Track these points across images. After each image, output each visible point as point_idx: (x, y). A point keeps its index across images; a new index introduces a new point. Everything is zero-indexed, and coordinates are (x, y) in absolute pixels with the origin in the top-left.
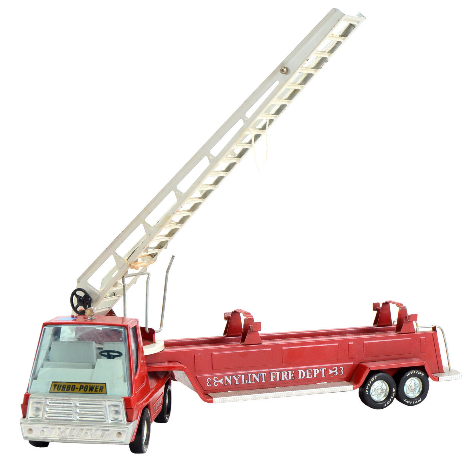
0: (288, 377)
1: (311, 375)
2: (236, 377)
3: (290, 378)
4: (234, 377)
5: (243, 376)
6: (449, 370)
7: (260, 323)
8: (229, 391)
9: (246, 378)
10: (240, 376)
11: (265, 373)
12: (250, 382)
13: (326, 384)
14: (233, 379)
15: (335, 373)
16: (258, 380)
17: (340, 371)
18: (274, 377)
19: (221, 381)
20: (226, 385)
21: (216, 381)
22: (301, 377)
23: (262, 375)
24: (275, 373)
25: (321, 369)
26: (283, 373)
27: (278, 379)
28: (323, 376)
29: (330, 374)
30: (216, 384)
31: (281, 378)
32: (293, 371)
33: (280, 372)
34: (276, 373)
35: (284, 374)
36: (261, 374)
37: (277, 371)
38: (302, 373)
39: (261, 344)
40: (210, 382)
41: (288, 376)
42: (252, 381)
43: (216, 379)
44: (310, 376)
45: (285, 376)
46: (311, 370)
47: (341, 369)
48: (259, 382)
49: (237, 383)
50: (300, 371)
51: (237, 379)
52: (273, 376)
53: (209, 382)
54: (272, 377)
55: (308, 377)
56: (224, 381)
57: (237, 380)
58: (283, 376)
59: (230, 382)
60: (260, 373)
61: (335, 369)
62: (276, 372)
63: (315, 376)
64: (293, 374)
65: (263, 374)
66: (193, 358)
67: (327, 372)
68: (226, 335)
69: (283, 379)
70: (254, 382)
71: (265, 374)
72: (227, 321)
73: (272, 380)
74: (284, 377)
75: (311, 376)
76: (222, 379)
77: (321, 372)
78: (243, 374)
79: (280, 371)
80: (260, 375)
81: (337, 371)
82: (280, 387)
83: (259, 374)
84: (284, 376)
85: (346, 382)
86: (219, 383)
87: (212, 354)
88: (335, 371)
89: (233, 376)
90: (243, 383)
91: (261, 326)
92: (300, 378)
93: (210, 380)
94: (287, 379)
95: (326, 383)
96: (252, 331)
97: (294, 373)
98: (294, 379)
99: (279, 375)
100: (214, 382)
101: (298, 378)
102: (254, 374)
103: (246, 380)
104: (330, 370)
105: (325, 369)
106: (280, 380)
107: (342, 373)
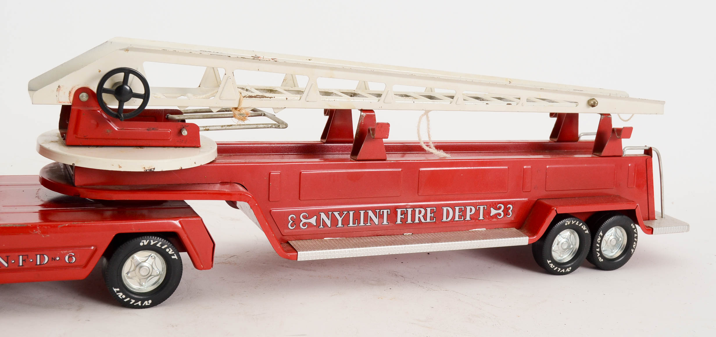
0: (425, 219)
2: (338, 214)
3: (428, 220)
4: (336, 214)
5: (351, 213)
6: (661, 216)
7: (388, 125)
8: (325, 239)
9: (357, 218)
10: (345, 213)
12: (362, 224)
13: (485, 231)
14: (333, 216)
15: (500, 214)
16: (376, 221)
17: (508, 211)
18: (403, 216)
19: (313, 221)
20: (321, 227)
21: (304, 221)
22: (446, 219)
23: (383, 212)
24: (405, 209)
25: (478, 207)
26: (417, 210)
27: (409, 221)
28: (481, 217)
29: (491, 215)
30: (304, 225)
31: (413, 219)
32: (435, 208)
33: (414, 209)
34: (407, 211)
35: (420, 212)
36: (381, 211)
37: (409, 207)
38: (448, 212)
39: (385, 160)
40: (293, 222)
41: (425, 217)
42: (365, 221)
43: (305, 217)
44: (460, 217)
45: (421, 216)
46: (462, 208)
47: (510, 208)
48: (377, 224)
49: (340, 225)
50: (445, 209)
51: (341, 217)
52: (401, 215)
53: (291, 222)
54: (399, 216)
55: (457, 219)
56: (318, 220)
57: (340, 219)
58: (417, 215)
59: (328, 223)
61: (500, 208)
62: (406, 209)
63: (468, 218)
65: (385, 211)
66: (266, 178)
67: (487, 213)
68: (325, 140)
69: (417, 221)
70: (369, 224)
71: (388, 211)
72: (328, 117)
73: (399, 222)
74: (419, 217)
75: (463, 217)
76: (315, 217)
77: (478, 211)
78: (352, 209)
79: (414, 207)
81: (502, 211)
82: (411, 234)
83: (378, 211)
84: (419, 216)
85: (514, 229)
86: (310, 224)
87: (301, 173)
88: (500, 211)
89: (333, 213)
90: (351, 224)
91: (389, 129)
92: (444, 219)
93: (294, 217)
94: (423, 221)
95: (485, 229)
96: (373, 138)
98: (434, 221)
99: (411, 215)
100: (302, 221)
101: (441, 220)
102: (371, 211)
103: (357, 220)
104: (492, 209)
105: (484, 208)
106: (412, 222)
107: (509, 215)
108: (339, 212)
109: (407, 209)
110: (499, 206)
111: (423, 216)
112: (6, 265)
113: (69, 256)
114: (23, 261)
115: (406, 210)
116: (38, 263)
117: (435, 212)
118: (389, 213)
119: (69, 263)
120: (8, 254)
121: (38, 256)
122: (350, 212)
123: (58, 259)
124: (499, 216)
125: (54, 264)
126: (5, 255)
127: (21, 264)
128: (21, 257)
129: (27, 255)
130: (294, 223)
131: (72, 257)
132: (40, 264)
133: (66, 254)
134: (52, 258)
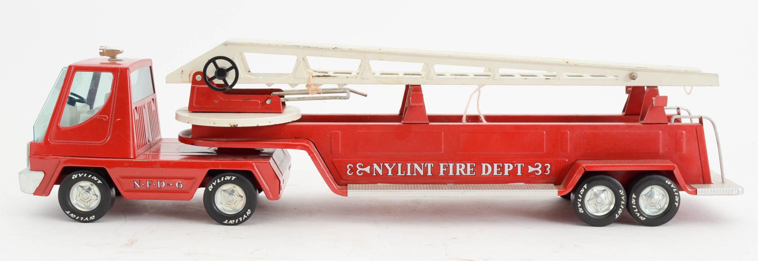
0: (466, 172)
1: (500, 171)
2: (388, 165)
3: (469, 173)
4: (386, 165)
5: (400, 165)
6: (721, 181)
8: (378, 184)
9: (404, 169)
10: (394, 164)
11: (433, 164)
12: (409, 174)
13: (523, 185)
14: (384, 167)
15: (538, 172)
16: (421, 172)
17: (546, 169)
18: (445, 169)
19: (367, 169)
20: (374, 174)
21: (360, 169)
22: (486, 173)
23: (427, 165)
24: (447, 164)
25: (515, 164)
26: (458, 165)
27: (451, 173)
28: (519, 174)
29: (529, 172)
30: (360, 172)
31: (455, 172)
32: (474, 164)
34: (449, 165)
35: (461, 167)
36: (426, 164)
37: (450, 162)
38: (486, 167)
39: (428, 124)
40: (351, 169)
41: (465, 170)
42: (412, 172)
43: (360, 166)
44: (498, 172)
45: (462, 170)
46: (500, 165)
47: (547, 166)
48: (422, 174)
49: (390, 174)
50: (483, 165)
51: (391, 168)
52: (444, 168)
53: (350, 170)
54: (442, 169)
55: (495, 173)
56: (372, 170)
57: (390, 170)
58: (458, 169)
59: (380, 172)
60: (425, 163)
61: (537, 166)
62: (448, 163)
63: (506, 173)
64: (474, 167)
65: (429, 165)
66: (329, 136)
67: (524, 170)
69: (458, 174)
70: (415, 174)
71: (431, 165)
73: (442, 173)
74: (460, 171)
75: (501, 172)
76: (369, 167)
77: (515, 169)
78: (400, 162)
79: (455, 163)
80: (424, 165)
81: (540, 169)
82: (453, 184)
83: (422, 164)
84: (460, 169)
85: (552, 185)
86: (364, 172)
88: (538, 169)
89: (384, 164)
90: (399, 174)
92: (484, 173)
93: (351, 166)
94: (463, 173)
97: (474, 166)
98: (474, 174)
99: (453, 168)
100: (358, 169)
101: (481, 174)
102: (416, 164)
103: (404, 171)
104: (529, 167)
105: (522, 165)
106: (454, 175)
107: (547, 172)
108: (389, 164)
109: (449, 164)
110: (536, 165)
111: (463, 170)
112: (139, 187)
113: (178, 183)
114: (149, 184)
115: (448, 165)
116: (159, 187)
117: (475, 167)
118: (433, 166)
119: (179, 188)
120: (140, 180)
121: (159, 182)
122: (398, 164)
123: (171, 184)
124: (537, 173)
125: (169, 188)
126: (138, 180)
127: (148, 187)
128: (148, 182)
129: (152, 181)
130: (352, 170)
131: (180, 184)
132: (160, 188)
133: (177, 181)
134: (168, 184)
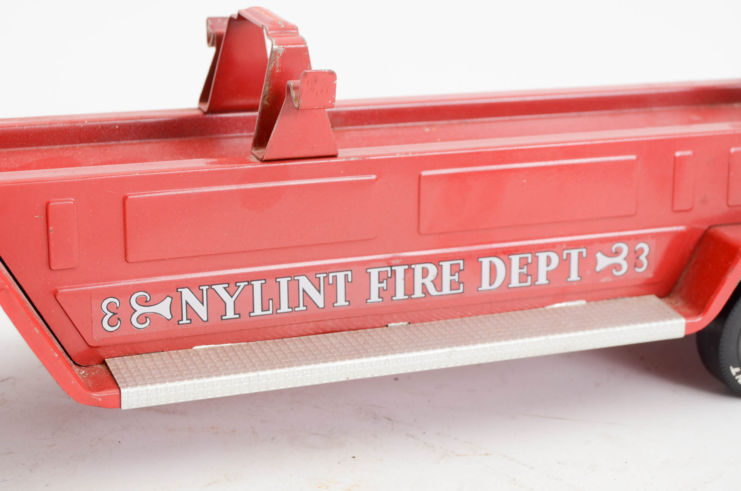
0: (439, 286)
1: (527, 275)
2: (225, 288)
3: (446, 290)
4: (220, 289)
5: (257, 285)
7: (332, 75)
8: (195, 348)
9: (271, 295)
10: (243, 284)
11: (349, 273)
12: (284, 308)
13: (584, 307)
14: (213, 296)
15: (618, 267)
16: (319, 299)
17: (638, 258)
18: (384, 285)
19: (163, 309)
20: (185, 321)
21: (140, 310)
22: (490, 285)
23: (335, 277)
24: (389, 269)
25: (565, 252)
26: (418, 269)
27: (400, 295)
28: (574, 276)
29: (598, 269)
30: (142, 319)
31: (409, 289)
32: (461, 262)
33: (409, 266)
34: (394, 272)
35: (425, 274)
36: (331, 275)
37: (398, 262)
38: (493, 269)
39: (334, 156)
40: (114, 314)
41: (438, 282)
42: (293, 303)
43: (142, 302)
44: (522, 278)
45: (428, 281)
46: (527, 258)
47: (642, 250)
48: (321, 305)
49: (230, 314)
50: (485, 262)
51: (232, 297)
52: (379, 282)
53: (110, 314)
54: (375, 286)
55: (515, 283)
56: (176, 307)
57: (230, 302)
58: (418, 280)
59: (202, 311)
60: (328, 274)
61: (617, 253)
62: (391, 267)
63: (542, 279)
64: (460, 271)
65: (341, 276)
66: (40, 216)
68: (205, 107)
69: (418, 293)
70: (302, 308)
71: (346, 276)
72: (213, 50)
73: (374, 297)
74: (423, 284)
75: (529, 278)
76: (168, 299)
77: (565, 263)
78: (258, 276)
79: (410, 263)
80: (326, 278)
81: (625, 259)
82: (405, 323)
83: (322, 276)
84: (424, 281)
85: (653, 300)
86: (155, 316)
87: (125, 199)
88: (619, 259)
89: (213, 287)
90: (258, 311)
91: (335, 86)
92: (485, 285)
93: (115, 303)
94: (432, 291)
95: (583, 302)
96: (298, 109)
97: (462, 268)
98: (461, 291)
99: (404, 280)
100: (135, 311)
101: (478, 288)
102: (304, 277)
103: (271, 301)
104: (599, 255)
105: (580, 254)
106: (407, 297)
107: (641, 266)
108: (227, 285)
109: (393, 268)
110: (616, 249)
111: (432, 281)
115: (391, 270)
117: (463, 270)
118: (350, 280)
122: (252, 283)
124: (617, 271)
130: (116, 316)
